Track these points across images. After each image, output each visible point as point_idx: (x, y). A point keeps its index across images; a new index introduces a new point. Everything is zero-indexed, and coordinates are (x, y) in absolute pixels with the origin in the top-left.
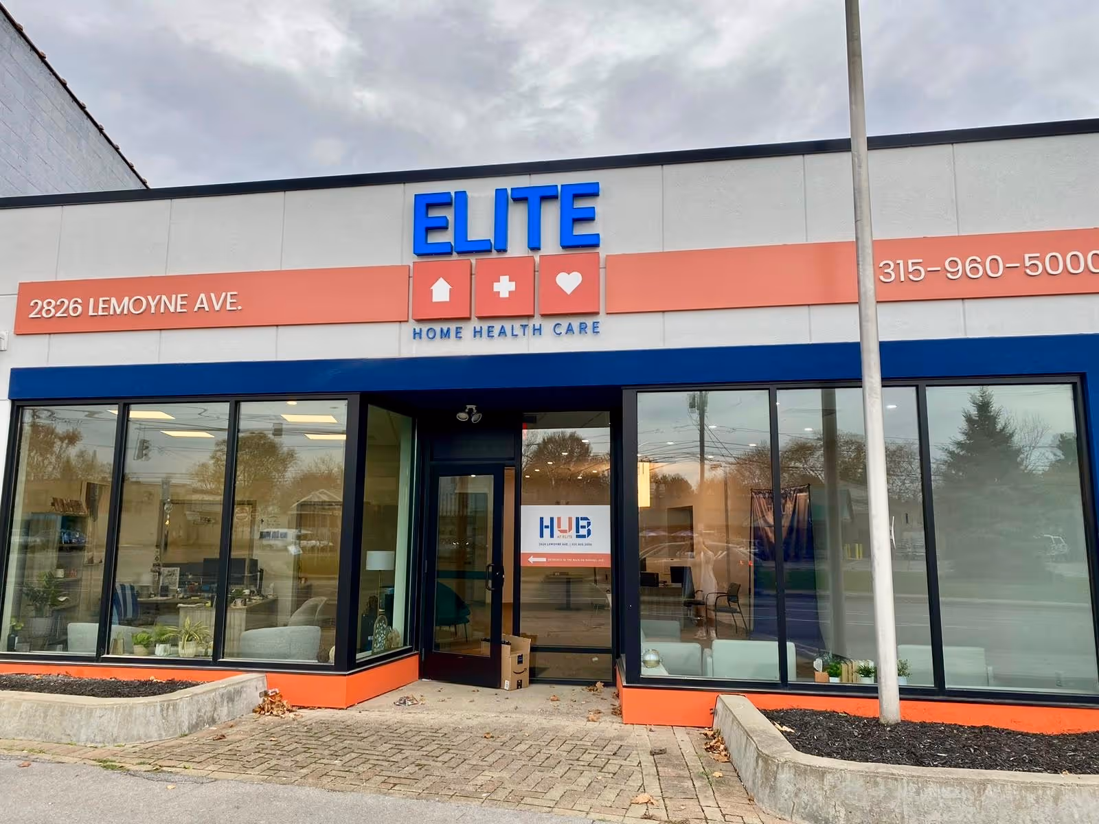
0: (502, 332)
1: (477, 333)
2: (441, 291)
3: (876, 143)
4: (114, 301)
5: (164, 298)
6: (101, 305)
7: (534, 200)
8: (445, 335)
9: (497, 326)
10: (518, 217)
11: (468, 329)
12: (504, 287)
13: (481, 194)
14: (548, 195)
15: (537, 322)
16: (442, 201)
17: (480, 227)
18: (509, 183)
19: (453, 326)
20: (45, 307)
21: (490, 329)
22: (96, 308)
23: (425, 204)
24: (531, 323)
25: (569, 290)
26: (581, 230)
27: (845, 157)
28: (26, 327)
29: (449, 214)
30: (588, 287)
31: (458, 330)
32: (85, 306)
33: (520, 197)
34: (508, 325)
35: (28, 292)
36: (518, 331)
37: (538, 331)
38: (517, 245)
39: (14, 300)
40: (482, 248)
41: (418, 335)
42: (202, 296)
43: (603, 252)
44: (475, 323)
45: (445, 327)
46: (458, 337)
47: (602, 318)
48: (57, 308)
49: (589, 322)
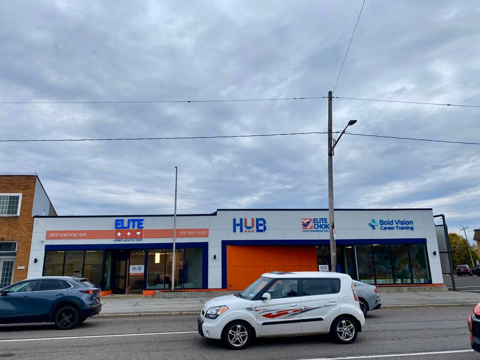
0: (128, 240)
1: (124, 240)
2: (119, 234)
3: (177, 215)
4: (64, 234)
5: (73, 234)
6: (62, 235)
7: (134, 221)
8: (119, 241)
9: (127, 239)
10: (131, 223)
11: (123, 240)
12: (129, 234)
13: (126, 219)
14: (136, 220)
15: (133, 239)
16: (120, 220)
17: (126, 225)
18: (130, 218)
19: (121, 239)
20: (52, 235)
21: (126, 240)
22: (61, 235)
23: (117, 221)
24: (132, 239)
25: (138, 235)
26: (141, 226)
27: (173, 217)
28: (48, 238)
29: (121, 222)
30: (141, 235)
31: (121, 240)
32: (59, 235)
33: (132, 220)
34: (129, 239)
35: (48, 232)
36: (131, 240)
37: (134, 240)
38: (131, 228)
39: (46, 233)
40: (126, 228)
41: (115, 241)
42: (80, 234)
43: (143, 229)
44: (124, 239)
45: (119, 239)
46: (121, 241)
47: (143, 239)
48: (54, 235)
49: (141, 239)
